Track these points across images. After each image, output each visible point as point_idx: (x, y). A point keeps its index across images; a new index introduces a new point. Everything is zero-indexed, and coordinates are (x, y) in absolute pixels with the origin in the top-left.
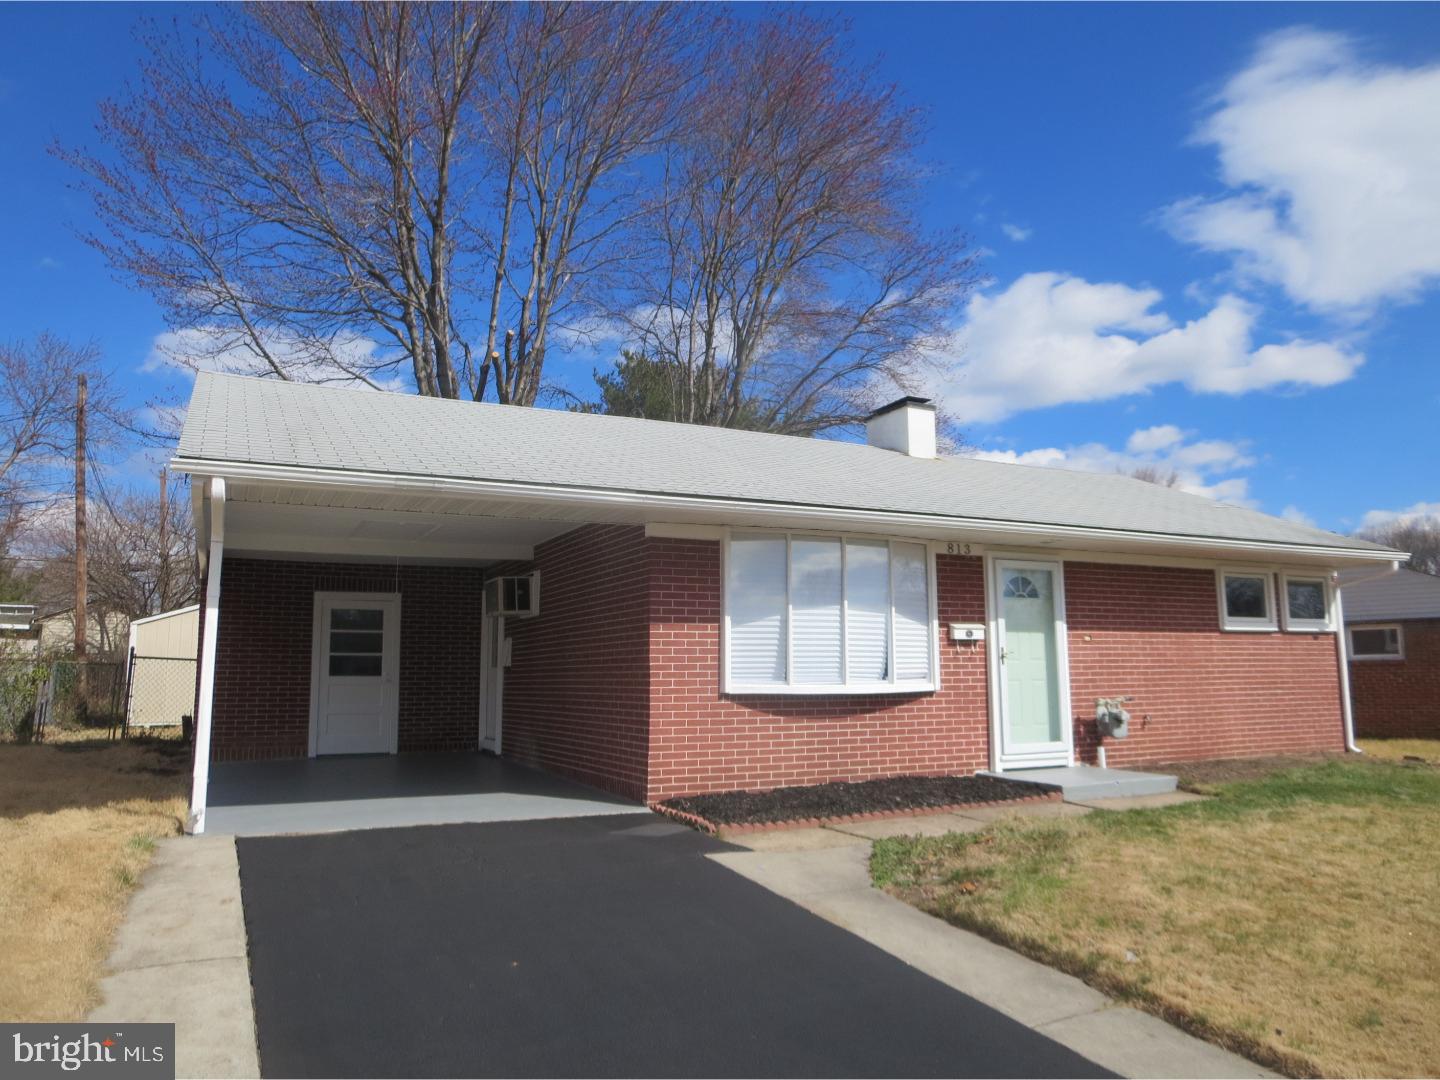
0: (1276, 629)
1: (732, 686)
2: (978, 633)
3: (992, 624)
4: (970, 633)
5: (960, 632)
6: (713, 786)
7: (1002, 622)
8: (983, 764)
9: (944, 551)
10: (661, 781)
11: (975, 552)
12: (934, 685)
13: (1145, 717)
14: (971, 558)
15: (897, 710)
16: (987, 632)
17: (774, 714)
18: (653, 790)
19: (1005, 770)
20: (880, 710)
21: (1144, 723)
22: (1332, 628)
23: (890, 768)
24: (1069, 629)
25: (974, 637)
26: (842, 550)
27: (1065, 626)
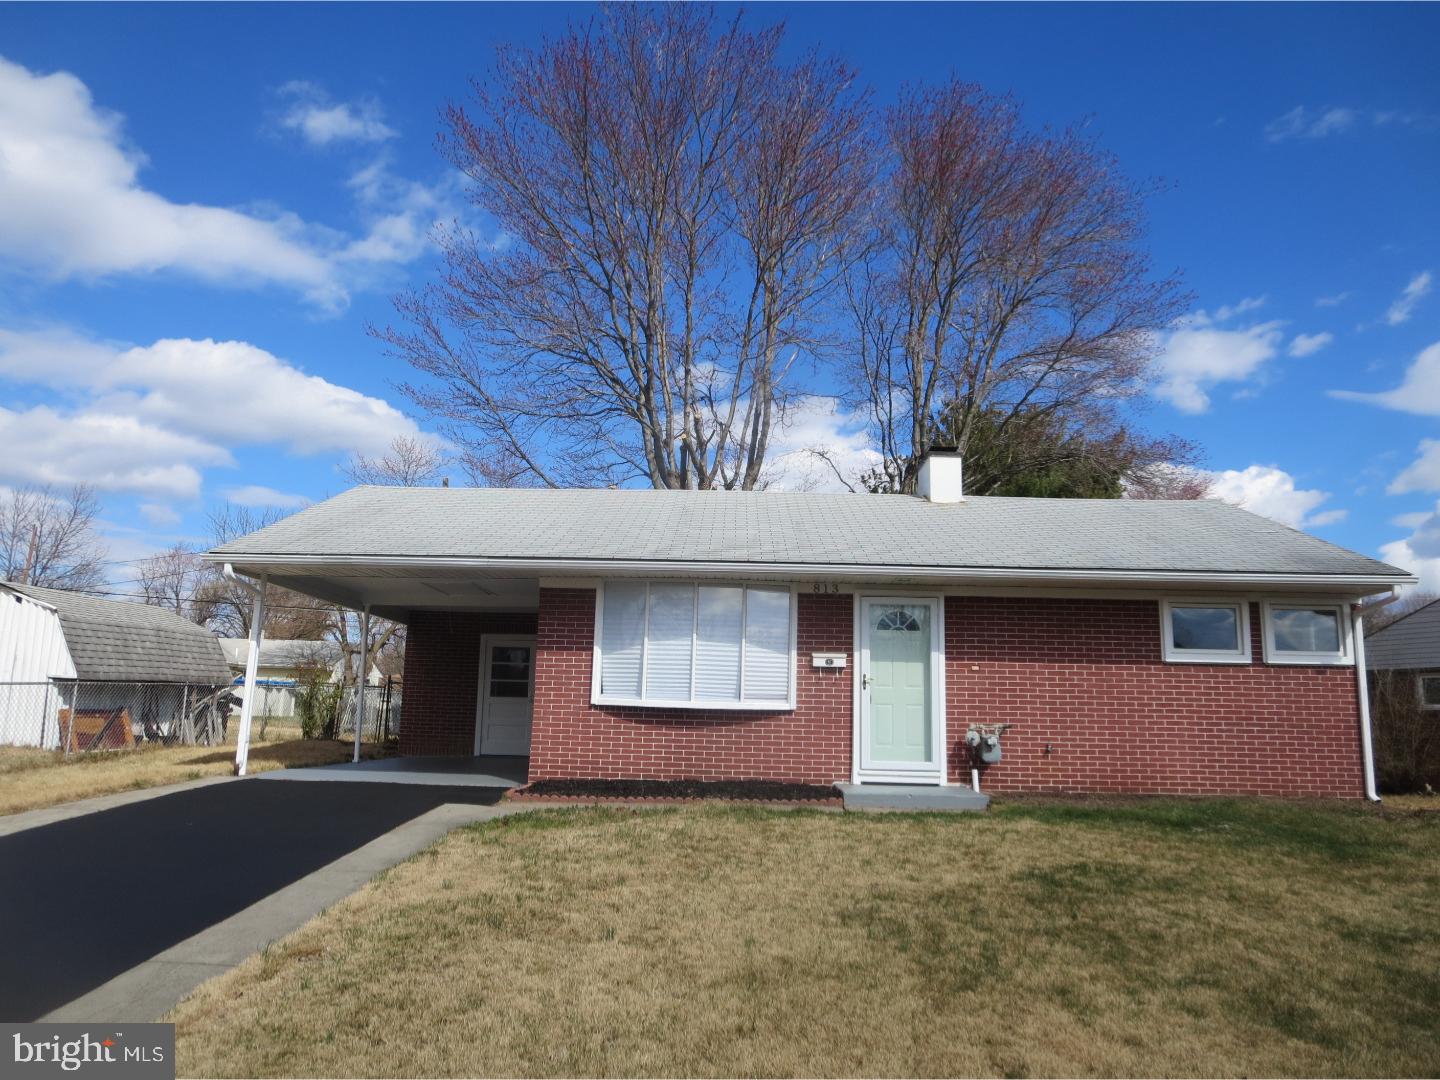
0: (1248, 660)
1: (597, 698)
2: (840, 660)
3: (856, 655)
4: (829, 661)
5: (819, 660)
6: (581, 774)
7: (866, 653)
8: (844, 776)
9: (810, 590)
10: (539, 767)
11: (843, 591)
12: (791, 705)
13: (1047, 746)
14: (840, 596)
15: (753, 725)
16: (850, 659)
17: (636, 722)
18: (533, 773)
19: (864, 783)
20: (736, 724)
21: (1047, 752)
22: (1348, 661)
23: (744, 773)
24: (947, 659)
25: (834, 665)
26: (745, 594)
27: (943, 657)
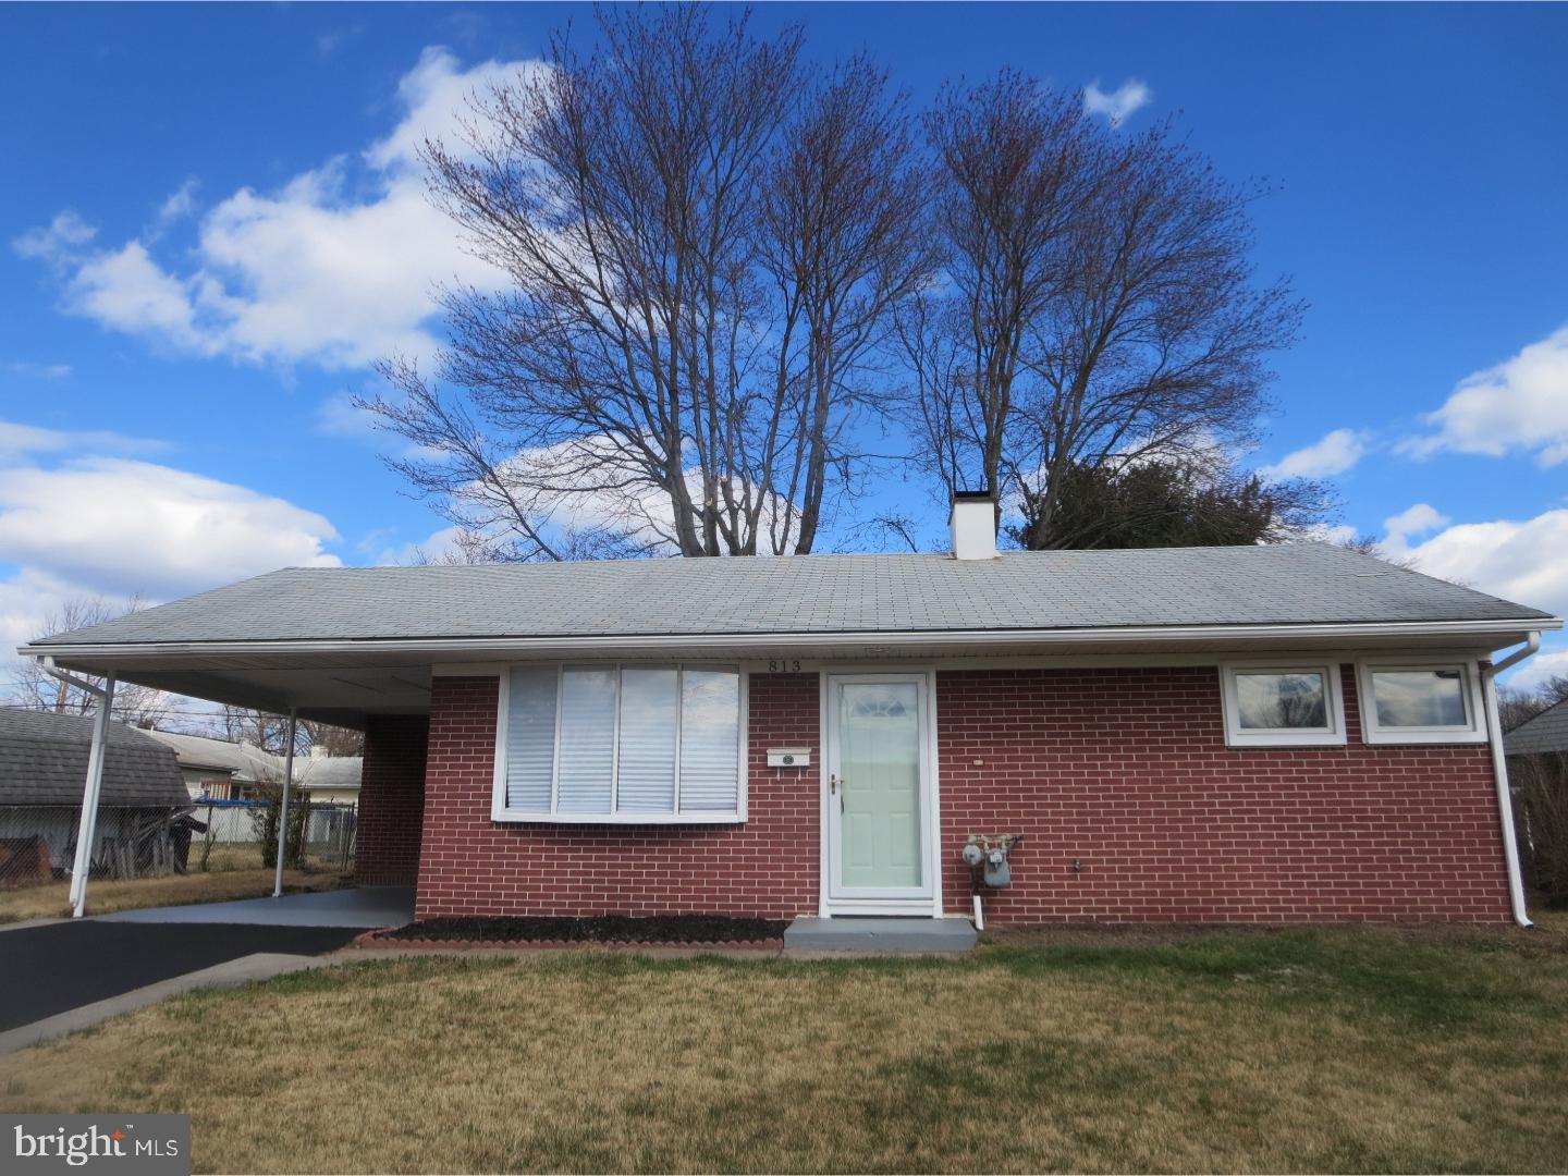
0: (1342, 741)
2: (801, 758)
3: (824, 750)
4: (788, 759)
5: (776, 758)
6: (479, 910)
7: (835, 747)
8: (808, 907)
9: (765, 669)
10: (428, 902)
11: (806, 668)
12: (741, 816)
13: (1075, 862)
14: (802, 675)
15: (694, 844)
16: (815, 757)
17: (547, 842)
18: (419, 909)
19: (834, 917)
20: (673, 842)
21: (1075, 870)
22: (1478, 737)
23: (678, 905)
24: (941, 752)
25: (795, 764)
26: (680, 677)
27: (935, 749)
